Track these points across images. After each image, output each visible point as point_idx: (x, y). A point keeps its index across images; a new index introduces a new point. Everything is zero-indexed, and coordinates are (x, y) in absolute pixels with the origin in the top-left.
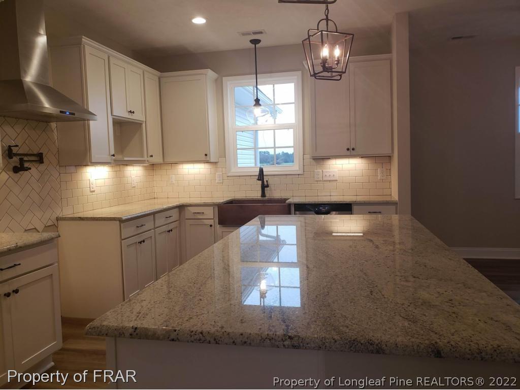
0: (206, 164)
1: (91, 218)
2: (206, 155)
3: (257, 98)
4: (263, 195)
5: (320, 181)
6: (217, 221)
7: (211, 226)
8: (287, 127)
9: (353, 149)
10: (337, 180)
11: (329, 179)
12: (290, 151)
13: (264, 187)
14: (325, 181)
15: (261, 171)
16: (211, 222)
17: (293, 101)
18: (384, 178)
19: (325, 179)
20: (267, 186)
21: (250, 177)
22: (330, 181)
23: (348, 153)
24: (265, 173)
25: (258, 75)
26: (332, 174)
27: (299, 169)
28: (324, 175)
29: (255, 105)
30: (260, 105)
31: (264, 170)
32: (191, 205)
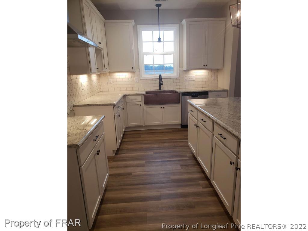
0: (129, 73)
1: (84, 105)
2: (133, 68)
3: (159, 38)
4: (160, 88)
5: (187, 81)
6: (143, 102)
7: (141, 105)
8: (170, 53)
9: (206, 65)
10: (194, 81)
11: (191, 80)
12: (172, 66)
13: (160, 85)
14: (189, 81)
15: (160, 76)
16: (140, 103)
17: (173, 40)
18: (215, 79)
19: (189, 80)
20: (162, 84)
21: (152, 80)
22: (191, 81)
23: (204, 67)
24: (162, 77)
25: (160, 25)
26: (192, 78)
27: (177, 75)
28: (189, 78)
29: (158, 42)
30: (161, 41)
31: (162, 76)
32: (129, 95)
